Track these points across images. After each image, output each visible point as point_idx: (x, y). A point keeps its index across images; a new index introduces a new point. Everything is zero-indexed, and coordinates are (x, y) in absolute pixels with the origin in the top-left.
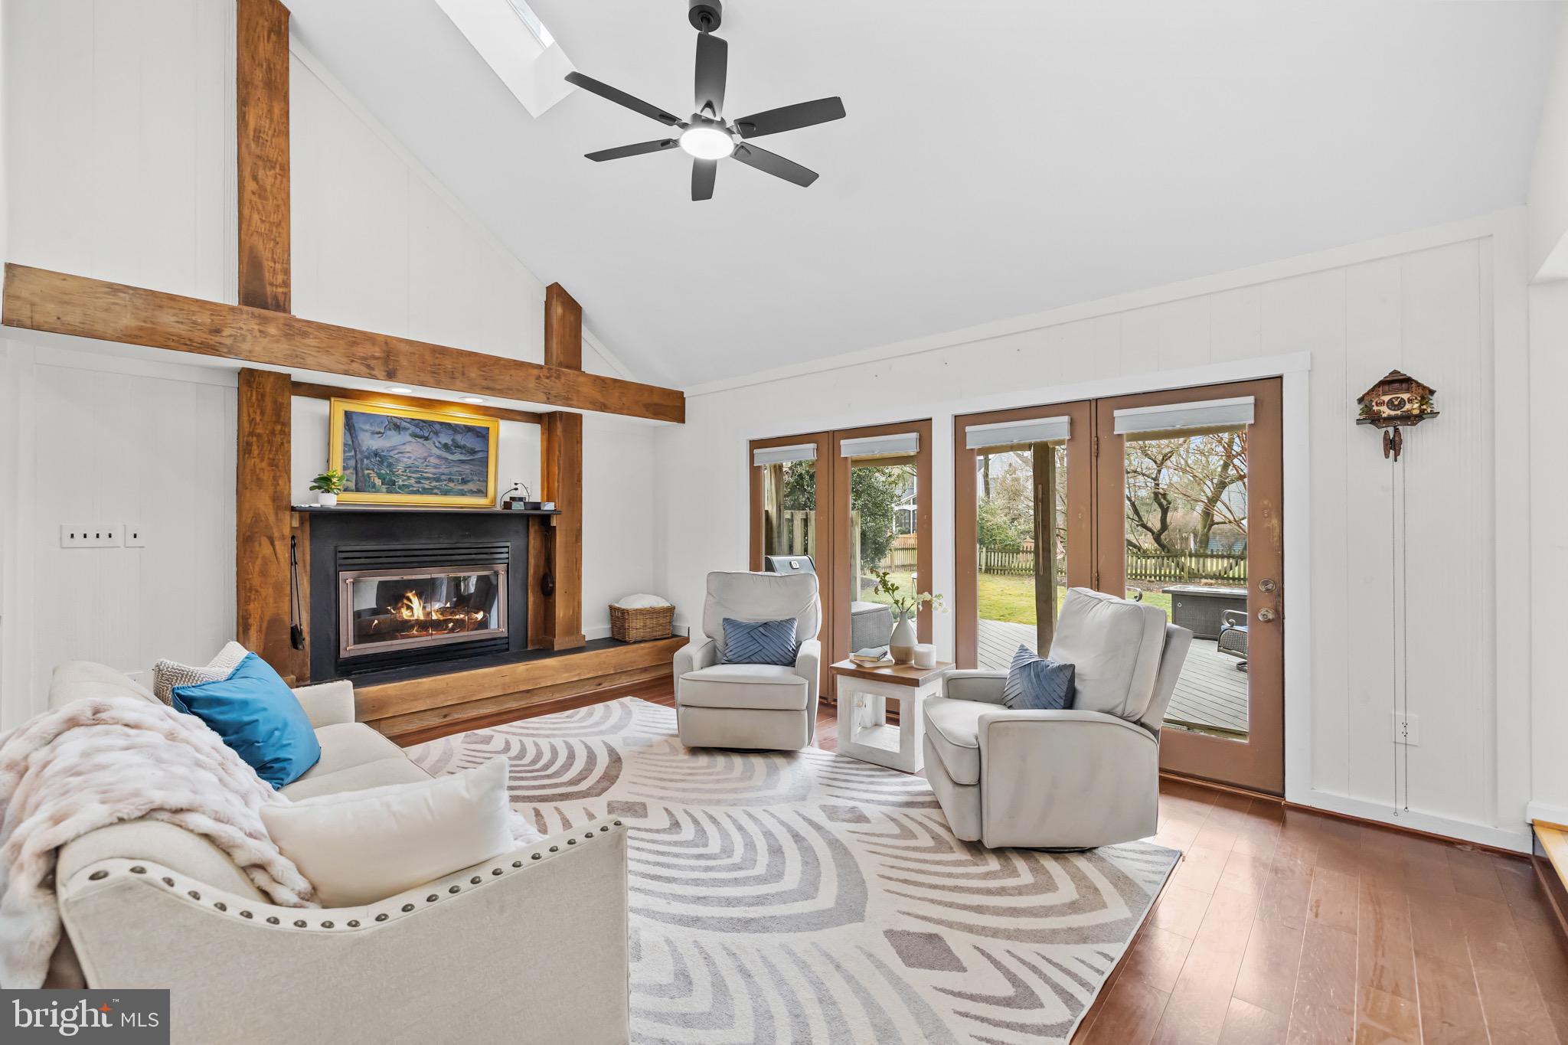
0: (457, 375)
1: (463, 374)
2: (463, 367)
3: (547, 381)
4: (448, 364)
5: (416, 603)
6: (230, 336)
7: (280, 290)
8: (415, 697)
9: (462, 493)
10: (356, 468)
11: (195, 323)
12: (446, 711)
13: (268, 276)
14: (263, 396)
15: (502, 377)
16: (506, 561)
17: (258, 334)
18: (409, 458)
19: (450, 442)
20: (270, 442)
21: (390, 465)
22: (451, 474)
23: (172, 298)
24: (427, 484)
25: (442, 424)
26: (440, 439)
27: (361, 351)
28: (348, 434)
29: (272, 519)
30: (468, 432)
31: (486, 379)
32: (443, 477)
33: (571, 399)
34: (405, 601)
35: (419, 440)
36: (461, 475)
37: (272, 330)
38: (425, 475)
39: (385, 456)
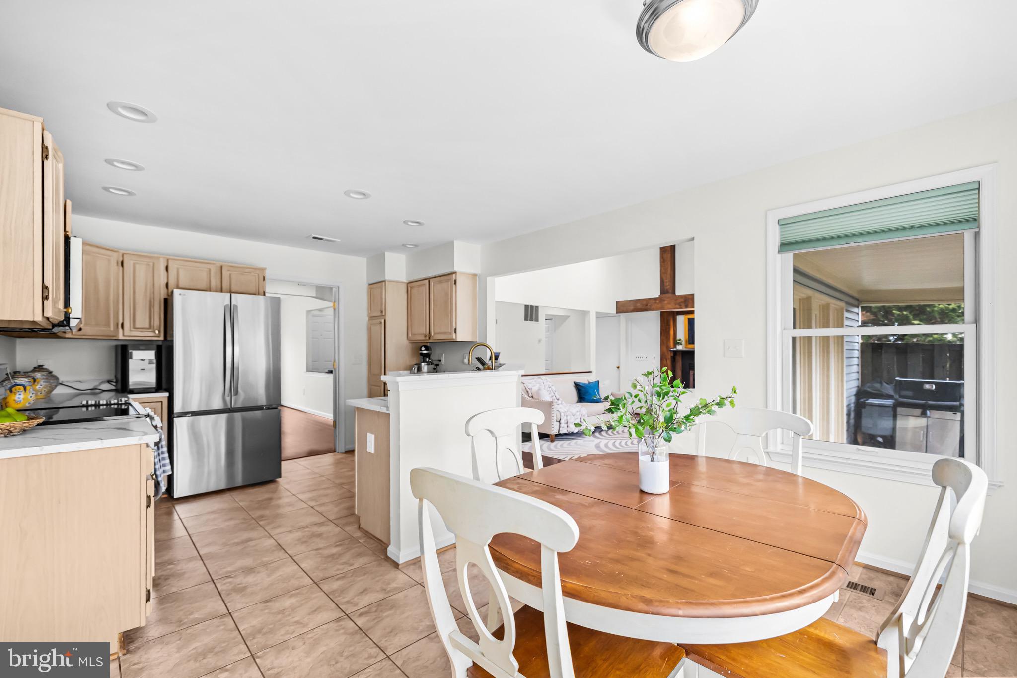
7: (668, 287)
11: (643, 305)
14: (664, 318)
20: (666, 331)
28: (689, 325)
29: (666, 354)
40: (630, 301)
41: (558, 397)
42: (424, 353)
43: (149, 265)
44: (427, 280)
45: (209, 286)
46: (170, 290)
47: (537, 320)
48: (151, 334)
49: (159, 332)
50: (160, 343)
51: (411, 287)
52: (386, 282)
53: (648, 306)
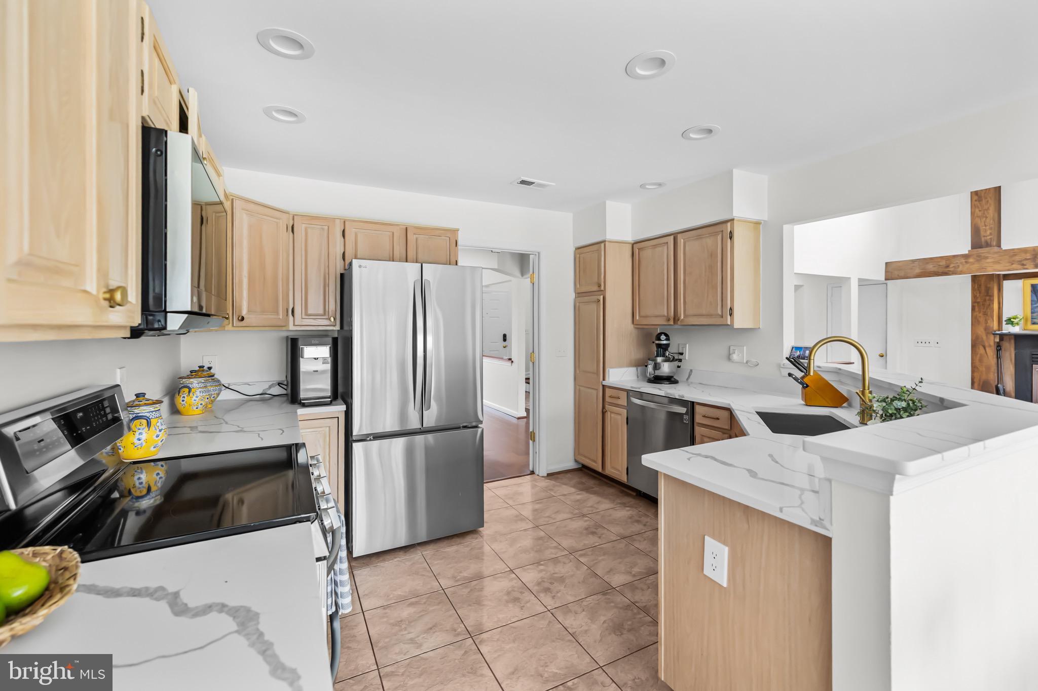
7: (990, 237)
13: (983, 233)
14: (980, 285)
20: (984, 305)
27: (1018, 257)
29: (984, 338)
40: (913, 261)
42: (664, 344)
43: (323, 229)
44: (672, 237)
45: (392, 256)
46: (347, 262)
48: (326, 322)
49: (334, 319)
50: (336, 335)
51: (639, 249)
52: (607, 243)
53: (951, 267)
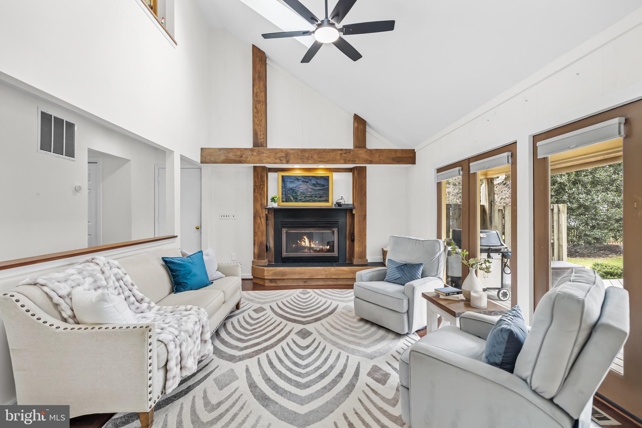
0: (310, 158)
1: (312, 157)
2: (312, 155)
3: (345, 155)
4: (306, 155)
5: (307, 240)
6: (245, 157)
7: (262, 140)
8: (294, 273)
9: (320, 201)
10: (286, 195)
11: (237, 155)
12: (305, 280)
13: (259, 136)
14: (258, 174)
15: (326, 156)
16: (338, 227)
17: (251, 155)
18: (302, 190)
19: (315, 183)
20: (260, 188)
21: (296, 193)
22: (316, 194)
23: (232, 149)
24: (308, 199)
25: (312, 176)
26: (312, 182)
27: (278, 155)
28: (283, 183)
29: (260, 211)
30: (321, 178)
31: (320, 158)
32: (313, 196)
33: (356, 161)
34: (303, 239)
35: (305, 183)
36: (319, 195)
37: (255, 153)
38: (307, 195)
39: (294, 189)
40: (220, 149)
41: (140, 295)
47: (71, 153)
53: (243, 157)
